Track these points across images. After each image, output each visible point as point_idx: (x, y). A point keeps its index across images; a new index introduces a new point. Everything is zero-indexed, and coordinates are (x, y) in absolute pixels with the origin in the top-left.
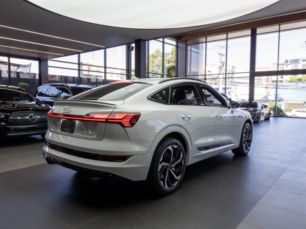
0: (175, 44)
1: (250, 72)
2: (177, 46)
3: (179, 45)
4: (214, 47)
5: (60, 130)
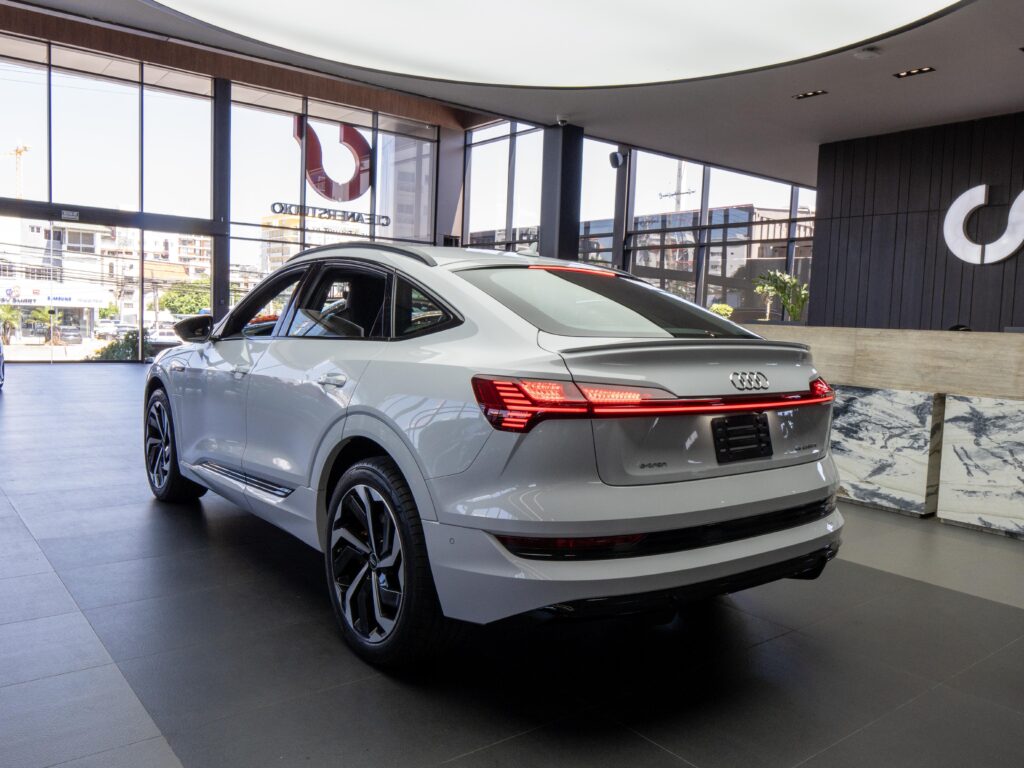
5: (715, 460)
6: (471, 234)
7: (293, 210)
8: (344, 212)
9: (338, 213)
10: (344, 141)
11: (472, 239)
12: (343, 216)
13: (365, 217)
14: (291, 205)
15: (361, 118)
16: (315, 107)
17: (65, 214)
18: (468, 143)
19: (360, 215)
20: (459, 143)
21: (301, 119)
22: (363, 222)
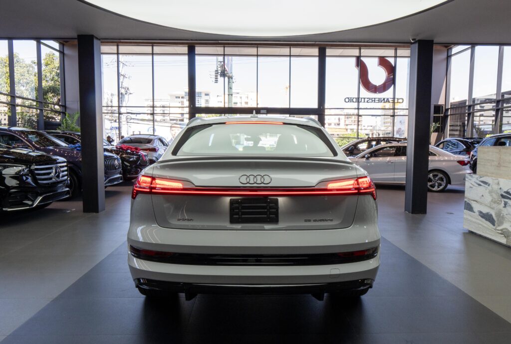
0: (58, 48)
1: (190, 107)
2: (62, 53)
3: (66, 52)
4: (111, 62)
5: (229, 222)
6: (451, 103)
7: (354, 100)
8: (379, 98)
9: (376, 99)
10: (380, 65)
11: (451, 106)
12: (379, 100)
13: (390, 100)
14: (353, 98)
15: (388, 53)
16: (364, 52)
17: (262, 111)
18: (449, 55)
19: (388, 99)
20: (444, 56)
21: (358, 58)
22: (389, 102)
